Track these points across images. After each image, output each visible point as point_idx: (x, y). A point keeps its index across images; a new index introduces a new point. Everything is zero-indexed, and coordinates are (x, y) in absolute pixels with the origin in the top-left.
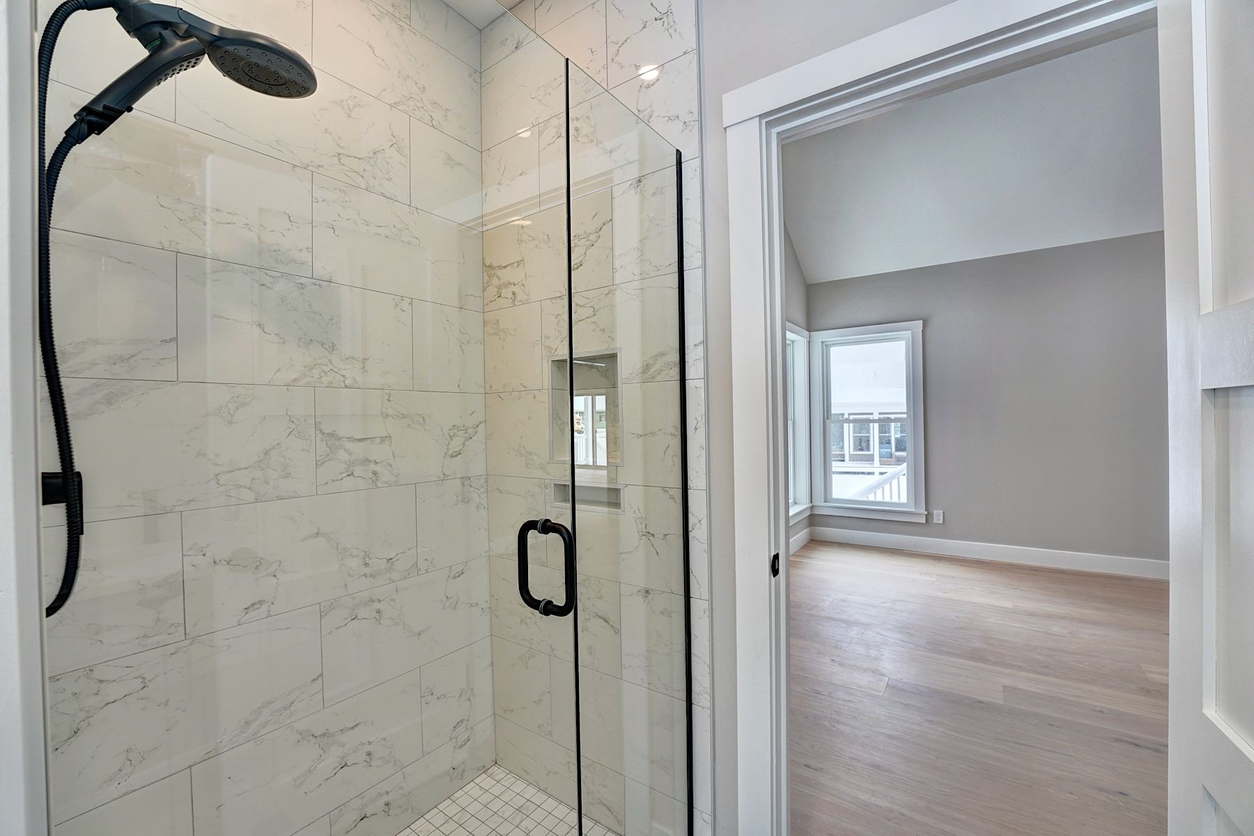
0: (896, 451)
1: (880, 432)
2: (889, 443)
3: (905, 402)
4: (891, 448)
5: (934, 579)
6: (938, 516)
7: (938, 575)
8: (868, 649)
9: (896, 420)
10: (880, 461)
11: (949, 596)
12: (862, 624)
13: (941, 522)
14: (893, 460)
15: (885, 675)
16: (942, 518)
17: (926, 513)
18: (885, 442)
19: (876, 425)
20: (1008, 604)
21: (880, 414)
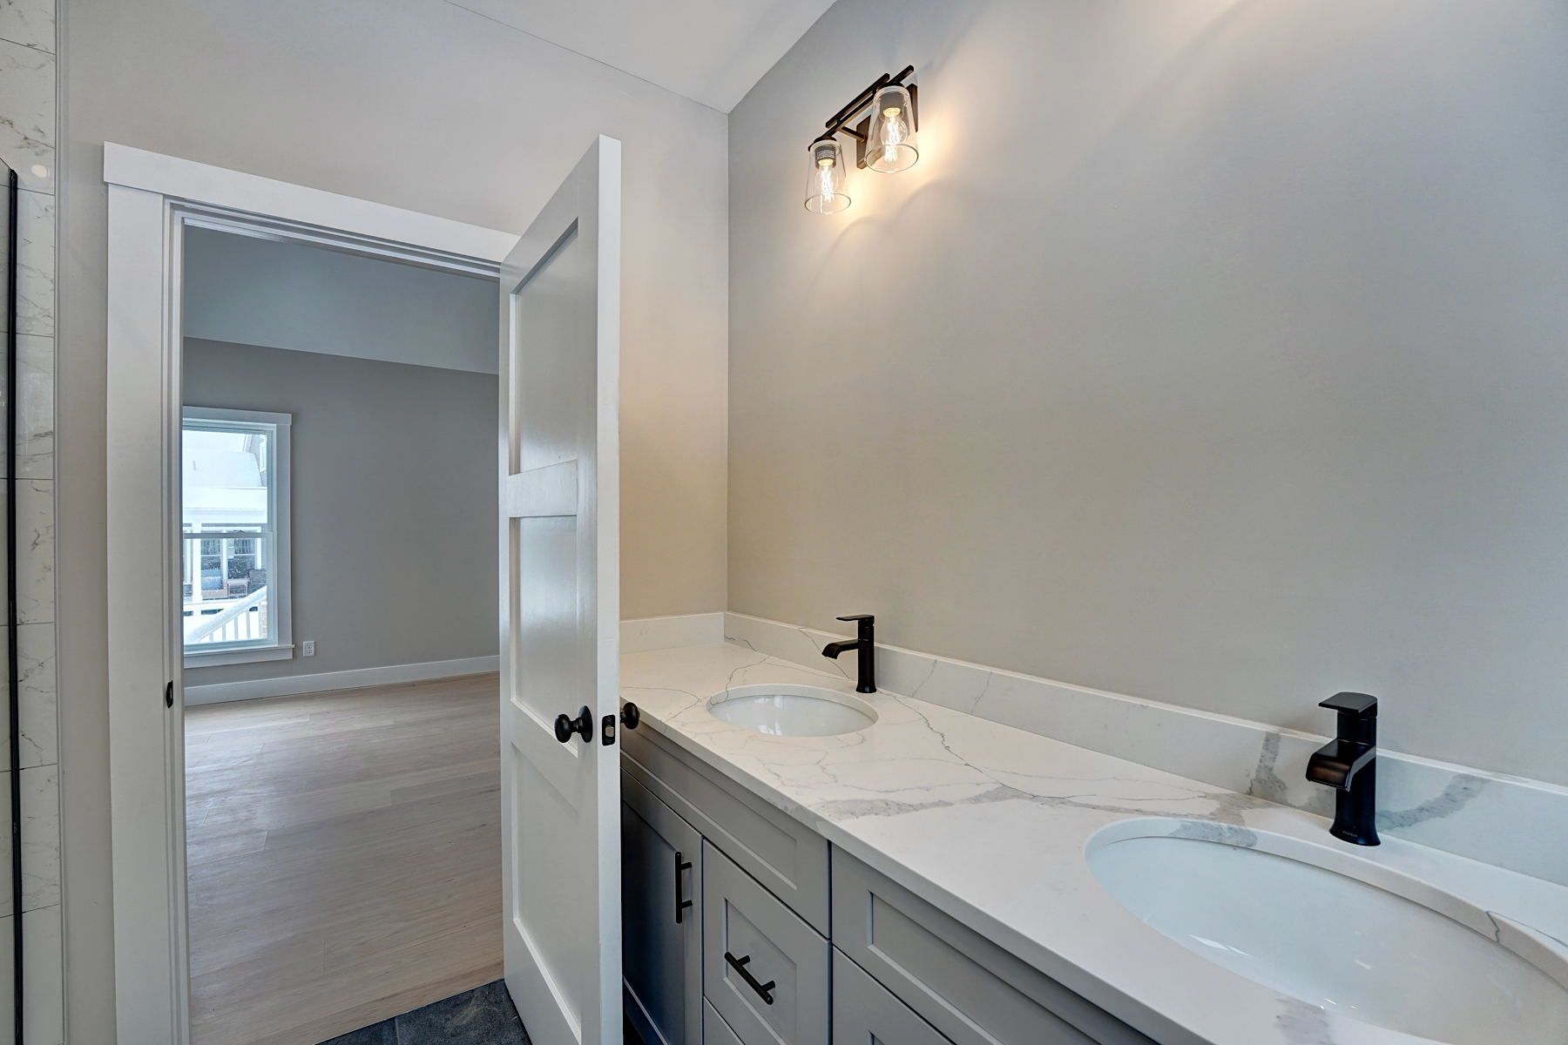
0: (229, 578)
1: (204, 552)
2: (218, 565)
3: (266, 510)
4: (221, 575)
5: (308, 720)
6: (308, 647)
7: (311, 715)
8: (234, 814)
9: (228, 535)
10: (203, 594)
11: (327, 731)
12: (220, 792)
13: (312, 654)
14: (225, 592)
15: (262, 831)
16: (313, 649)
17: (294, 646)
18: (210, 565)
19: (197, 542)
20: (389, 722)
21: (204, 525)
